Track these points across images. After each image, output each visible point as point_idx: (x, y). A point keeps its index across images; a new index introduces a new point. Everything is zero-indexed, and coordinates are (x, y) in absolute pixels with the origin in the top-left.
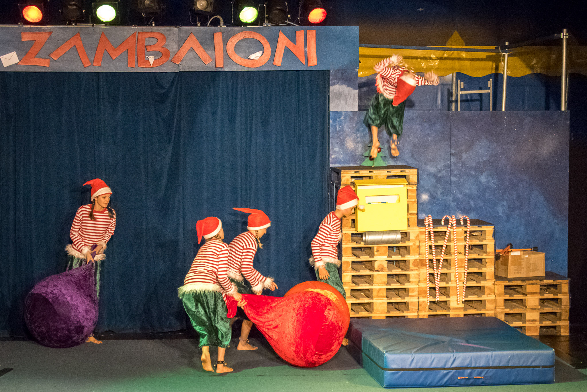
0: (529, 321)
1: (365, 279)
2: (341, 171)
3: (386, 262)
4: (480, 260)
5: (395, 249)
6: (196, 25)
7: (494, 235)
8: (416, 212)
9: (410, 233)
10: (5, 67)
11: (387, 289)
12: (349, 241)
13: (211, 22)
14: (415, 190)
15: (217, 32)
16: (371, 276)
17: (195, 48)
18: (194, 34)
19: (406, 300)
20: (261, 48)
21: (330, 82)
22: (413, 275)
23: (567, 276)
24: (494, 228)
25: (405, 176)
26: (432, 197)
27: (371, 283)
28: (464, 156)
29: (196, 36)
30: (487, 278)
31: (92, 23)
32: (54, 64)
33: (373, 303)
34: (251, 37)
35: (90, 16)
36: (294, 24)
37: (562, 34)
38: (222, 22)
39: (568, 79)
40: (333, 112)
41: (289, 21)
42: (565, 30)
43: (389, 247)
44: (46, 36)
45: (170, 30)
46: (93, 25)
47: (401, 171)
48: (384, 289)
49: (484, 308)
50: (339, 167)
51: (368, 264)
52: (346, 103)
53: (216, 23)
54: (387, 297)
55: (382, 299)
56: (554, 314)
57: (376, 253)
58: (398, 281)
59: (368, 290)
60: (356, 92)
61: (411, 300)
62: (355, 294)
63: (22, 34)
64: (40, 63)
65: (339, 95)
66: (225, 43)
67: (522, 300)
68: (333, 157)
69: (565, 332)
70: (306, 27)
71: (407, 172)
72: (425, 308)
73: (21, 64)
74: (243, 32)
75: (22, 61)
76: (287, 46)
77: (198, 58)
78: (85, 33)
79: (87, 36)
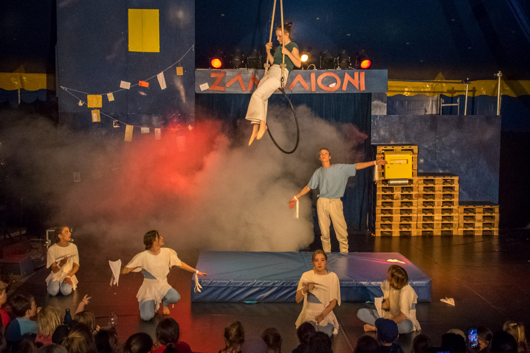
0: (477, 227)
1: (389, 204)
2: (377, 147)
3: (400, 195)
4: (451, 195)
5: (405, 188)
7: (459, 182)
8: (417, 169)
9: (414, 180)
10: (202, 90)
11: (401, 210)
12: (380, 184)
13: (309, 68)
14: (416, 157)
15: (312, 72)
16: (392, 203)
17: (300, 81)
19: (411, 215)
20: (335, 81)
21: (372, 100)
22: (414, 202)
23: (498, 204)
24: (459, 178)
25: (411, 150)
26: (425, 161)
27: (392, 206)
28: (443, 139)
29: (301, 75)
30: (454, 204)
31: (248, 67)
32: (227, 90)
33: (393, 217)
34: (330, 75)
35: (246, 64)
36: (353, 69)
37: (498, 74)
38: (315, 68)
39: (501, 98)
40: (373, 115)
41: (350, 67)
42: (500, 72)
43: (402, 187)
44: (223, 74)
46: (248, 69)
47: (409, 147)
48: (399, 209)
49: (453, 220)
50: (376, 145)
51: (391, 196)
52: (380, 110)
53: (312, 68)
54: (401, 213)
55: (398, 215)
56: (491, 224)
57: (395, 190)
58: (407, 205)
59: (390, 210)
60: (386, 104)
61: (414, 215)
62: (383, 211)
63: (211, 73)
64: (220, 89)
65: (377, 106)
66: (316, 78)
67: (473, 216)
68: (373, 139)
69: (496, 234)
70: (360, 70)
71: (413, 147)
72: (421, 219)
73: (210, 89)
74: (326, 73)
75: (210, 88)
76: (349, 80)
77: (302, 87)
78: (244, 74)
79: (244, 75)
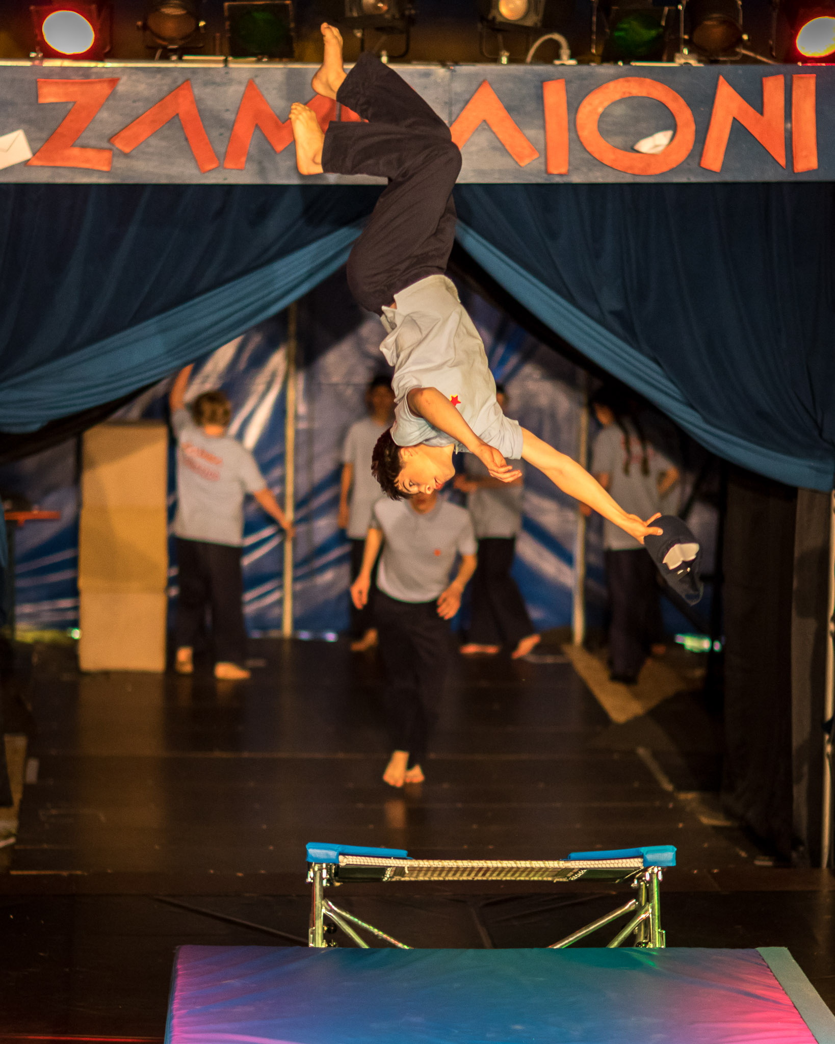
6: (496, 60)
13: (536, 51)
15: (550, 79)
17: (493, 122)
18: (490, 84)
20: (667, 122)
29: (497, 92)
31: (221, 54)
32: (121, 164)
34: (644, 94)
35: (218, 37)
36: (759, 58)
38: (565, 52)
41: (746, 48)
44: (102, 89)
45: (427, 75)
46: (226, 62)
53: (549, 54)
63: (38, 83)
64: (88, 161)
66: (573, 107)
70: (789, 69)
73: (36, 163)
74: (621, 80)
75: (38, 154)
76: (739, 119)
77: (501, 149)
78: (206, 84)
79: (208, 90)
